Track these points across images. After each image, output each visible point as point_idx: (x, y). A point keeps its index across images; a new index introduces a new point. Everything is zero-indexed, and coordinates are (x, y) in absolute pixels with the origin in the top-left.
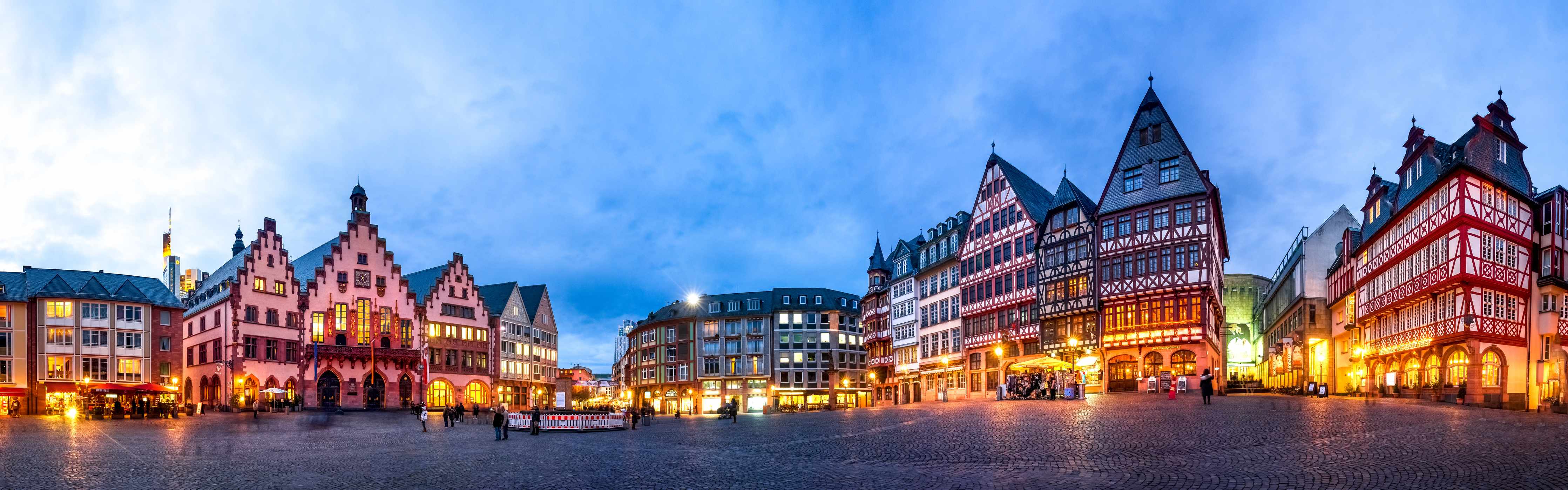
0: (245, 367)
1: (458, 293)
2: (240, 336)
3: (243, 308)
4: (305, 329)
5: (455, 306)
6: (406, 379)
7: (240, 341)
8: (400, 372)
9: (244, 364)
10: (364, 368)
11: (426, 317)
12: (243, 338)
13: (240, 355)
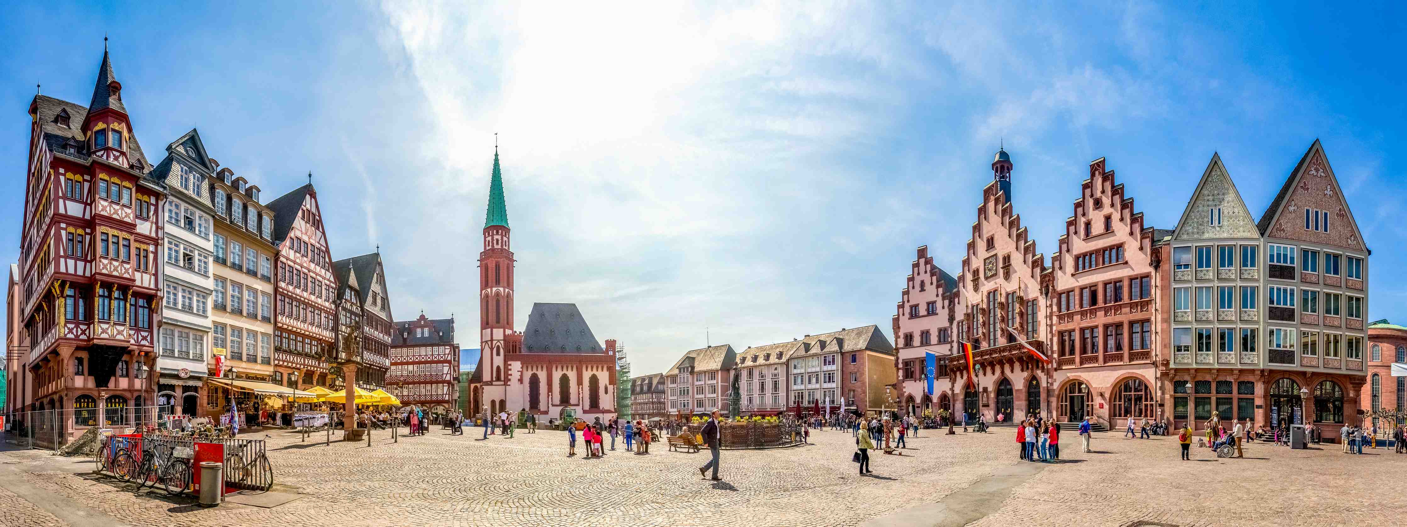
0: (905, 387)
1: (1098, 227)
2: (900, 361)
3: (902, 336)
4: (953, 341)
5: (1097, 251)
6: (1034, 382)
7: (901, 366)
8: (1025, 374)
9: (904, 385)
10: (994, 374)
11: (1053, 286)
12: (902, 363)
13: (901, 378)
